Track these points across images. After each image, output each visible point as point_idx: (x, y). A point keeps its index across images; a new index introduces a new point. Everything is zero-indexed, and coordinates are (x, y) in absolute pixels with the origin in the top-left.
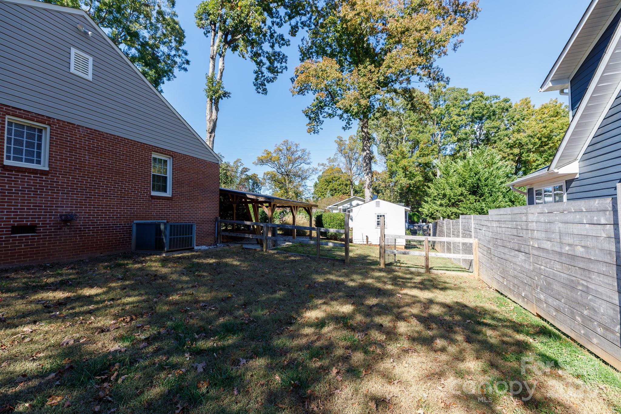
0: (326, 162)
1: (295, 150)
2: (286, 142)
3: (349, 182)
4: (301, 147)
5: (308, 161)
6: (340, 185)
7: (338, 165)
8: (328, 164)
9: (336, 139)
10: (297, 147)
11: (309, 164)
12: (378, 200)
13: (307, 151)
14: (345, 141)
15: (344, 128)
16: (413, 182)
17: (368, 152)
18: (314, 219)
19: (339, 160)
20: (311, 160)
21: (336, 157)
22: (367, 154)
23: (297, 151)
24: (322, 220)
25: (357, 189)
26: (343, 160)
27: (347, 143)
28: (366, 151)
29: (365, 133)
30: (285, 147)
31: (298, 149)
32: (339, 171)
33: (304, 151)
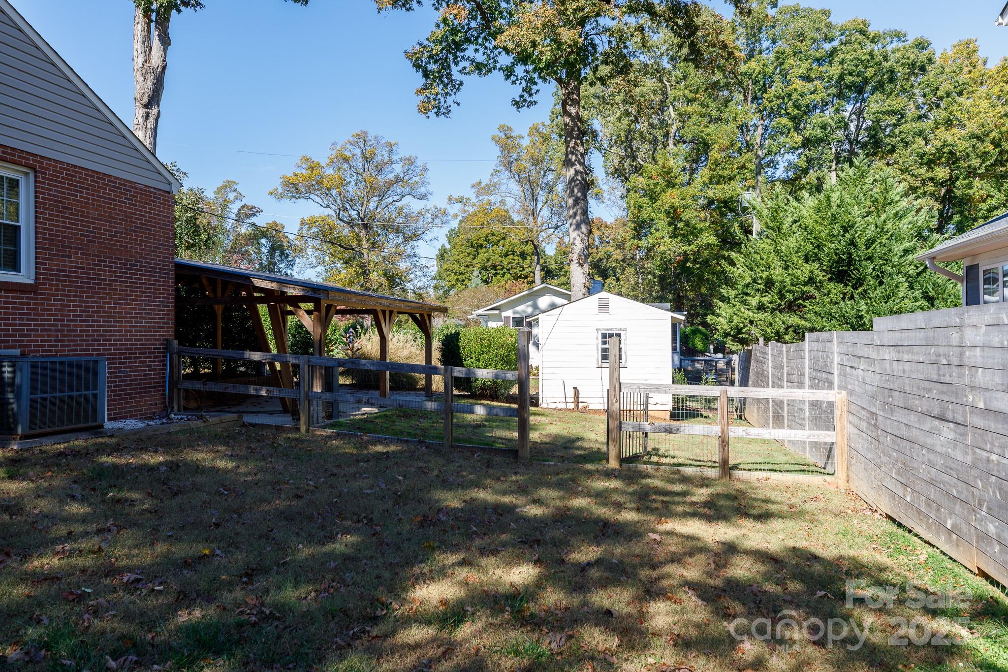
0: (471, 194)
1: (386, 159)
2: (361, 138)
3: (529, 248)
4: (402, 152)
5: (422, 190)
6: (506, 255)
7: (503, 202)
8: (474, 200)
9: (496, 133)
10: (391, 151)
11: (424, 197)
12: (604, 294)
13: (419, 163)
14: (521, 137)
15: (515, 103)
16: (693, 247)
17: (579, 168)
18: (436, 344)
19: (503, 188)
20: (430, 188)
21: (496, 179)
22: (577, 172)
23: (391, 162)
24: (458, 347)
25: (553, 266)
26: (515, 187)
27: (526, 142)
28: (573, 164)
29: (573, 119)
30: (358, 152)
31: (394, 158)
32: (505, 218)
33: (410, 161)
